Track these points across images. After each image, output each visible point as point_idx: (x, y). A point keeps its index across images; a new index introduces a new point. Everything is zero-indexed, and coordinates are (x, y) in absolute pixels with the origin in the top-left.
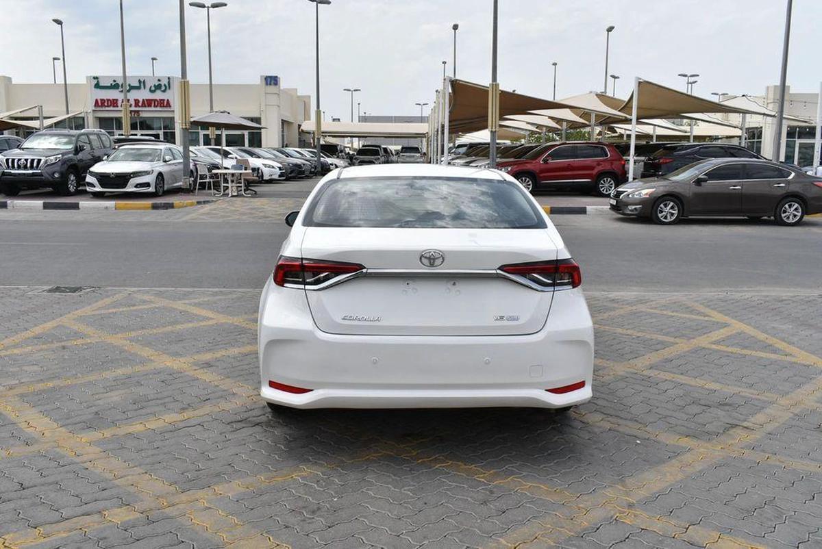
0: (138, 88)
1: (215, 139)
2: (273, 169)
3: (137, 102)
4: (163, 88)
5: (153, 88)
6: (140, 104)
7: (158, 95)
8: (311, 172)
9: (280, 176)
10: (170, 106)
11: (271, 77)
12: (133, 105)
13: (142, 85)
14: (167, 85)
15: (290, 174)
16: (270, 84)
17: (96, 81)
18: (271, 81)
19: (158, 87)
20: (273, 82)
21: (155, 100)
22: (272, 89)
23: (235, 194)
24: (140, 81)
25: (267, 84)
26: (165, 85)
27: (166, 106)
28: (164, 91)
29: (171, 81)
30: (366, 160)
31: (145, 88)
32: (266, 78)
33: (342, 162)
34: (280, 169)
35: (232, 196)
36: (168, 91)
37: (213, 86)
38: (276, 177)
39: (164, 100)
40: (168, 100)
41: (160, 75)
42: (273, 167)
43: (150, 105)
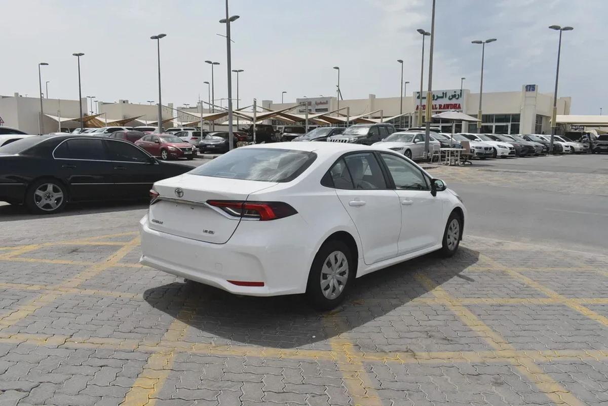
0: (442, 97)
1: (481, 129)
2: (505, 149)
3: (440, 106)
4: (457, 97)
5: (451, 97)
6: (442, 107)
7: (454, 101)
8: (543, 152)
9: (509, 154)
10: (460, 108)
11: (530, 86)
12: (438, 108)
13: (445, 95)
14: (460, 94)
15: (522, 152)
16: (529, 90)
17: (418, 95)
18: (530, 88)
19: (454, 96)
20: (531, 89)
21: (451, 105)
22: (530, 93)
23: (453, 164)
24: (443, 93)
25: (527, 91)
26: (458, 95)
27: (458, 108)
28: (458, 99)
29: (462, 92)
30: (602, 143)
31: (446, 97)
32: (527, 87)
33: (578, 145)
34: (511, 148)
35: (451, 165)
36: (460, 98)
37: (483, 95)
38: (507, 154)
39: (457, 104)
40: (459, 104)
41: (456, 89)
42: (505, 147)
43: (448, 108)
